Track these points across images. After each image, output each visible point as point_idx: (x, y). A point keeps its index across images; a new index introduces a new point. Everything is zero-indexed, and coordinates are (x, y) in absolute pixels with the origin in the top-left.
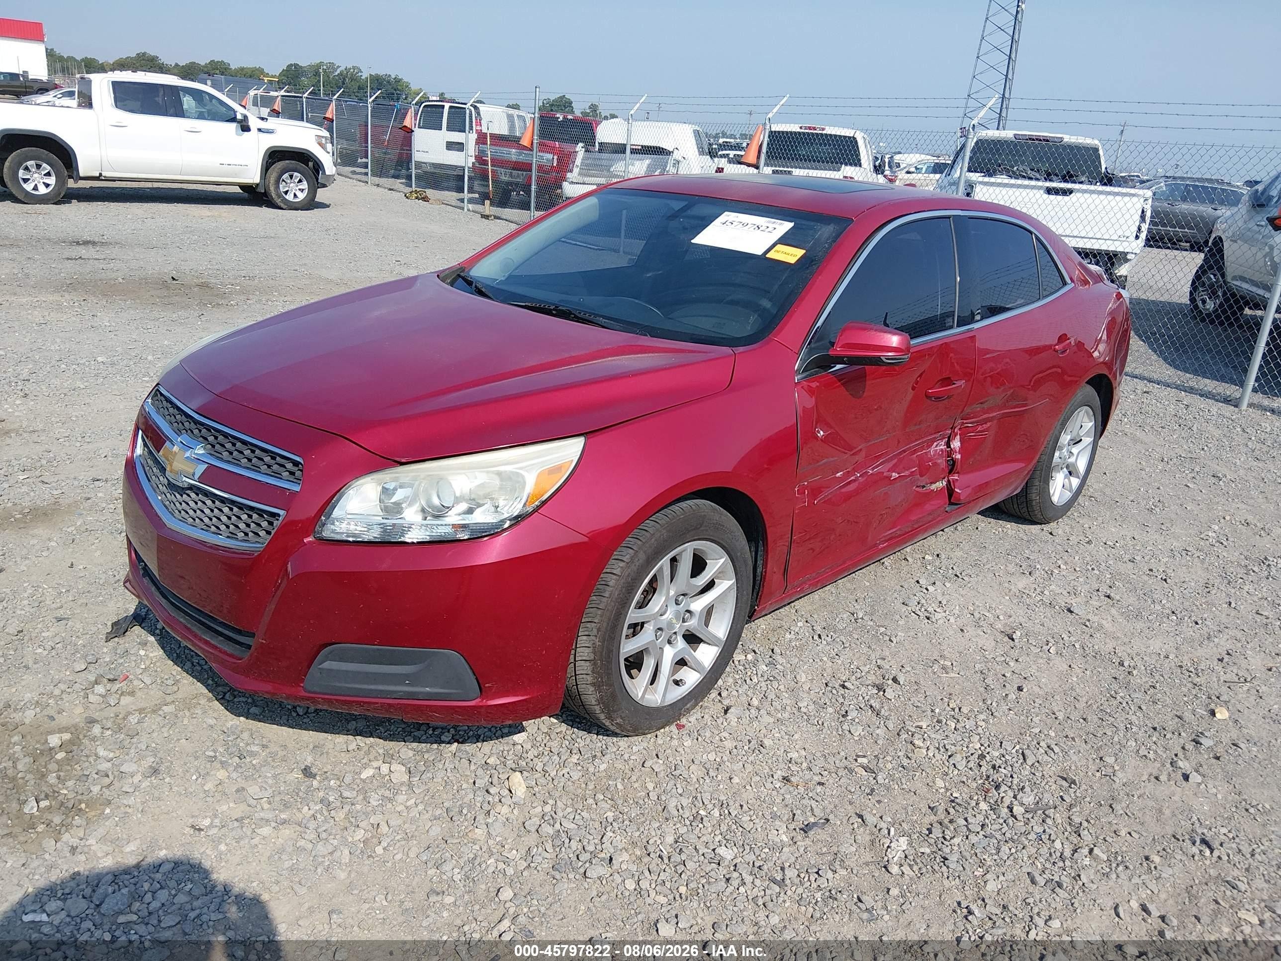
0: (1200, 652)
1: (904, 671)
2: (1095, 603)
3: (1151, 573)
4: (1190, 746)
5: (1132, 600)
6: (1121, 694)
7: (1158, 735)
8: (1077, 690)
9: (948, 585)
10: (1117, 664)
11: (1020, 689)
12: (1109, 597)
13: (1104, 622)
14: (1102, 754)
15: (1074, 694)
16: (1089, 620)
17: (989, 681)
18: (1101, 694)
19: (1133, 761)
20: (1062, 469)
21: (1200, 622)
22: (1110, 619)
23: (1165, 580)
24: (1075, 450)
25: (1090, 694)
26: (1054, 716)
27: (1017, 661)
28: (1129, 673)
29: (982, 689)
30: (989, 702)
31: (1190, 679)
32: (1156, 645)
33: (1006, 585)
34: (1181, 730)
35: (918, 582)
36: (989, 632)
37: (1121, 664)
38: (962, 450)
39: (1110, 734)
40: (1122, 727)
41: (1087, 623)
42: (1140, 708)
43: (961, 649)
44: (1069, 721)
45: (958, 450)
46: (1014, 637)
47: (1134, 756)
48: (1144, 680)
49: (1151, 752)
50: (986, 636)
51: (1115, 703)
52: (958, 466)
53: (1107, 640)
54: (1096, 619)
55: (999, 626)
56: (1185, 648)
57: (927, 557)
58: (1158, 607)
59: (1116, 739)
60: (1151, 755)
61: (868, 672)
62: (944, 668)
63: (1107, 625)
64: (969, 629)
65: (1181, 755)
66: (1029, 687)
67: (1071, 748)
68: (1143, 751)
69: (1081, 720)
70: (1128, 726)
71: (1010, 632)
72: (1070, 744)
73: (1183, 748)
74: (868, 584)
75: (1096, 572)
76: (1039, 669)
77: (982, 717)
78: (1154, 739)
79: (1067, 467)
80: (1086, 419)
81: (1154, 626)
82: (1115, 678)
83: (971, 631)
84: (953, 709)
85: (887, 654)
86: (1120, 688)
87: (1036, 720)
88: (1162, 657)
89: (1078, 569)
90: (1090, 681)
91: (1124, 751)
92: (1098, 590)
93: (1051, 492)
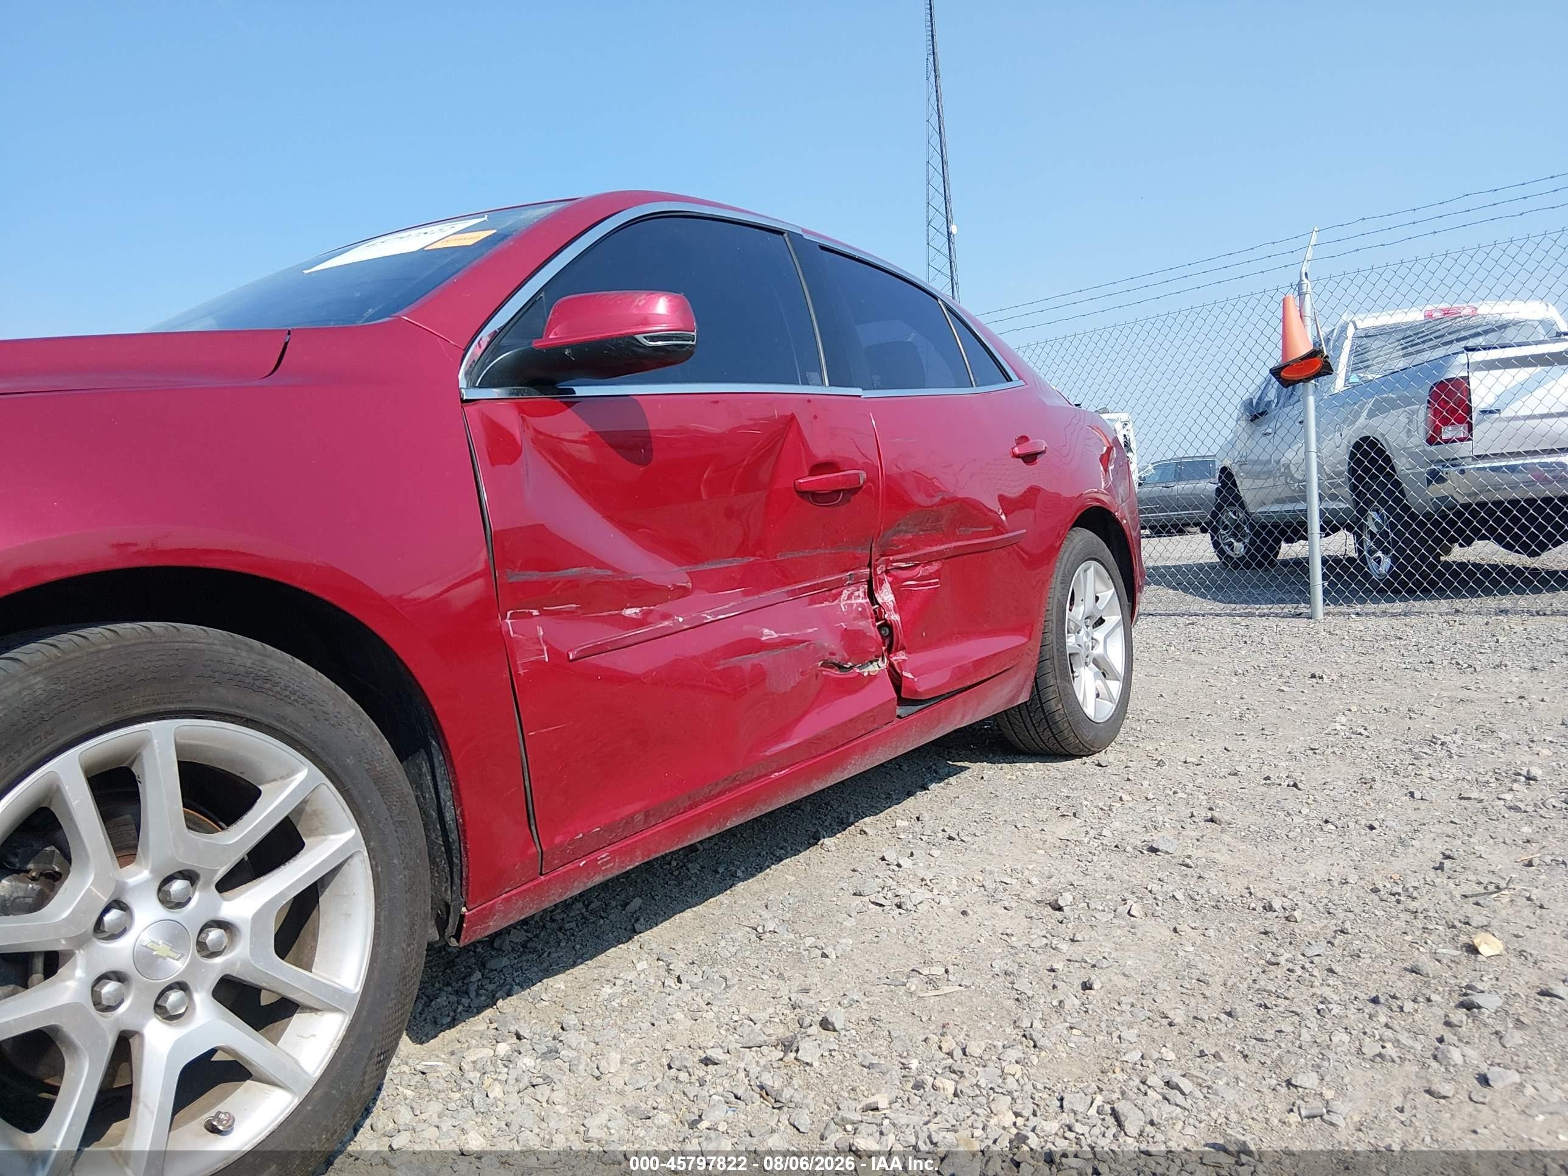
0: (1398, 865)
1: (845, 1002)
2: (1192, 834)
3: (1268, 782)
4: (1459, 1016)
5: (1251, 818)
6: (1287, 956)
7: (1385, 1010)
8: (1200, 965)
9: (936, 852)
10: (1260, 909)
11: (1087, 986)
12: (1212, 820)
13: (1216, 856)
14: (1286, 1072)
15: (1196, 974)
16: (1189, 857)
17: (1022, 984)
18: (1248, 963)
19: (1358, 1072)
20: (1086, 664)
21: (1376, 824)
22: (1224, 849)
23: (1295, 785)
24: (1099, 634)
25: (1227, 968)
26: (1165, 1022)
27: (1072, 940)
28: (1287, 918)
29: (1010, 1003)
30: (1026, 1023)
31: (1401, 907)
32: (1317, 869)
33: (1038, 836)
34: (1427, 992)
35: (883, 859)
36: (1014, 905)
37: (1269, 908)
38: (899, 608)
39: (1290, 1029)
40: (1309, 1011)
41: (1188, 861)
42: (1331, 971)
43: (963, 943)
44: (1199, 1024)
45: (891, 605)
46: (1061, 903)
47: (1355, 1061)
48: (1319, 924)
49: (1389, 1045)
50: (1010, 913)
51: (1280, 972)
52: (899, 635)
53: (1230, 879)
54: (1200, 853)
55: (1031, 894)
56: (1369, 864)
57: (899, 823)
58: (1298, 820)
59: (1306, 1036)
60: (1391, 1050)
61: (770, 1021)
62: (931, 981)
63: (1223, 858)
64: (977, 909)
65: (1449, 1036)
66: (1104, 979)
67: (1217, 1075)
68: (1371, 1048)
69: (1223, 1017)
70: (1320, 1006)
71: (1050, 898)
72: (1212, 1067)
73: (1448, 1024)
74: (792, 878)
75: (1181, 795)
76: (1119, 946)
77: (1013, 1054)
78: (1383, 1019)
79: (1096, 662)
80: (1100, 586)
81: (1304, 845)
82: (1266, 933)
83: (979, 912)
84: (950, 1054)
85: (816, 980)
86: (1279, 946)
87: (1130, 1034)
88: (1336, 884)
89: (1151, 796)
90: (1219, 946)
91: (1331, 1055)
92: (1192, 816)
93: (1080, 698)
